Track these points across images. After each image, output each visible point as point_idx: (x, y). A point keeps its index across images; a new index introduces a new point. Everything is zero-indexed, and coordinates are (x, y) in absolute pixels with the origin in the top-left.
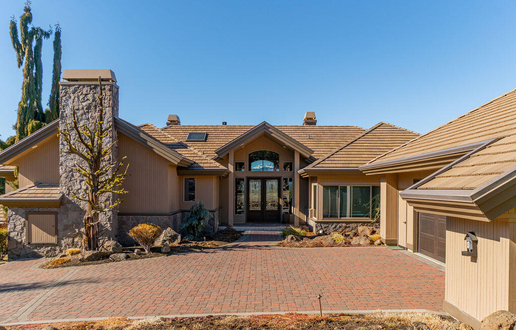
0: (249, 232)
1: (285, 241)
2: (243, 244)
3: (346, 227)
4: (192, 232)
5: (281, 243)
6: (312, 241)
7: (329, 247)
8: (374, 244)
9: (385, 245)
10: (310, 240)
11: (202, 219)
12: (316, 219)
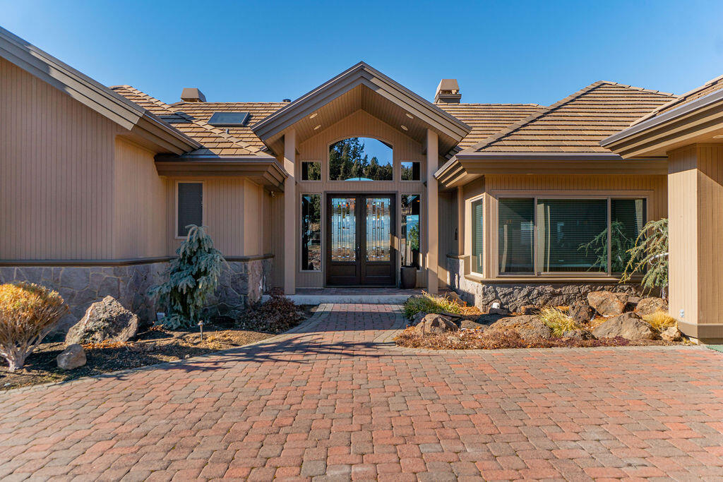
0: (329, 307)
1: (417, 330)
2: (307, 338)
3: (554, 295)
4: (180, 308)
5: (406, 337)
6: (488, 331)
7: (543, 346)
8: (661, 338)
9: (696, 341)
10: (478, 326)
11: (205, 273)
12: (482, 276)
